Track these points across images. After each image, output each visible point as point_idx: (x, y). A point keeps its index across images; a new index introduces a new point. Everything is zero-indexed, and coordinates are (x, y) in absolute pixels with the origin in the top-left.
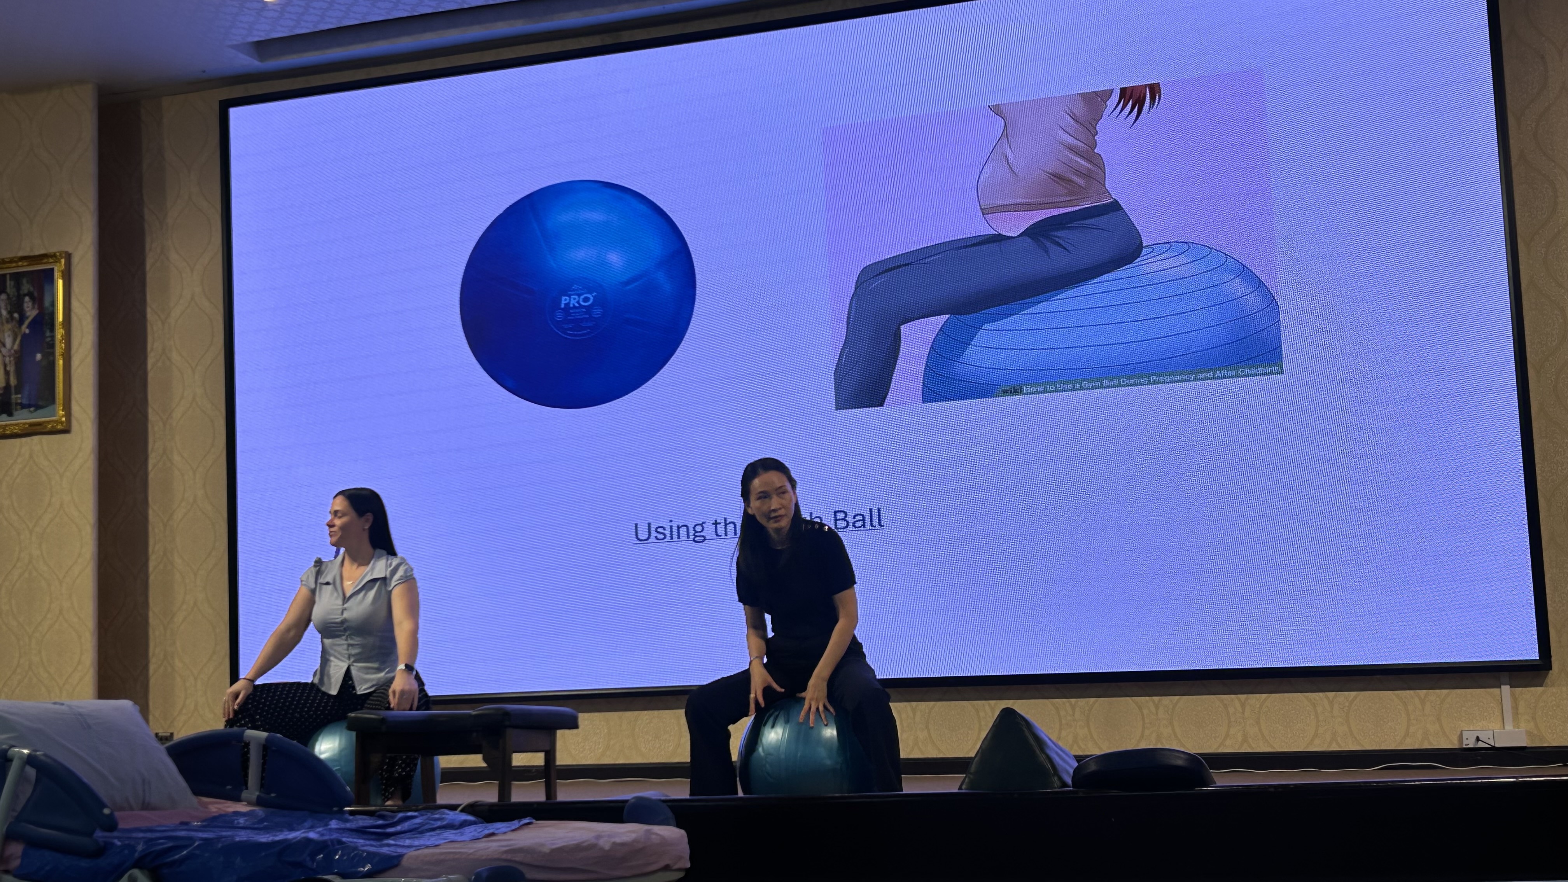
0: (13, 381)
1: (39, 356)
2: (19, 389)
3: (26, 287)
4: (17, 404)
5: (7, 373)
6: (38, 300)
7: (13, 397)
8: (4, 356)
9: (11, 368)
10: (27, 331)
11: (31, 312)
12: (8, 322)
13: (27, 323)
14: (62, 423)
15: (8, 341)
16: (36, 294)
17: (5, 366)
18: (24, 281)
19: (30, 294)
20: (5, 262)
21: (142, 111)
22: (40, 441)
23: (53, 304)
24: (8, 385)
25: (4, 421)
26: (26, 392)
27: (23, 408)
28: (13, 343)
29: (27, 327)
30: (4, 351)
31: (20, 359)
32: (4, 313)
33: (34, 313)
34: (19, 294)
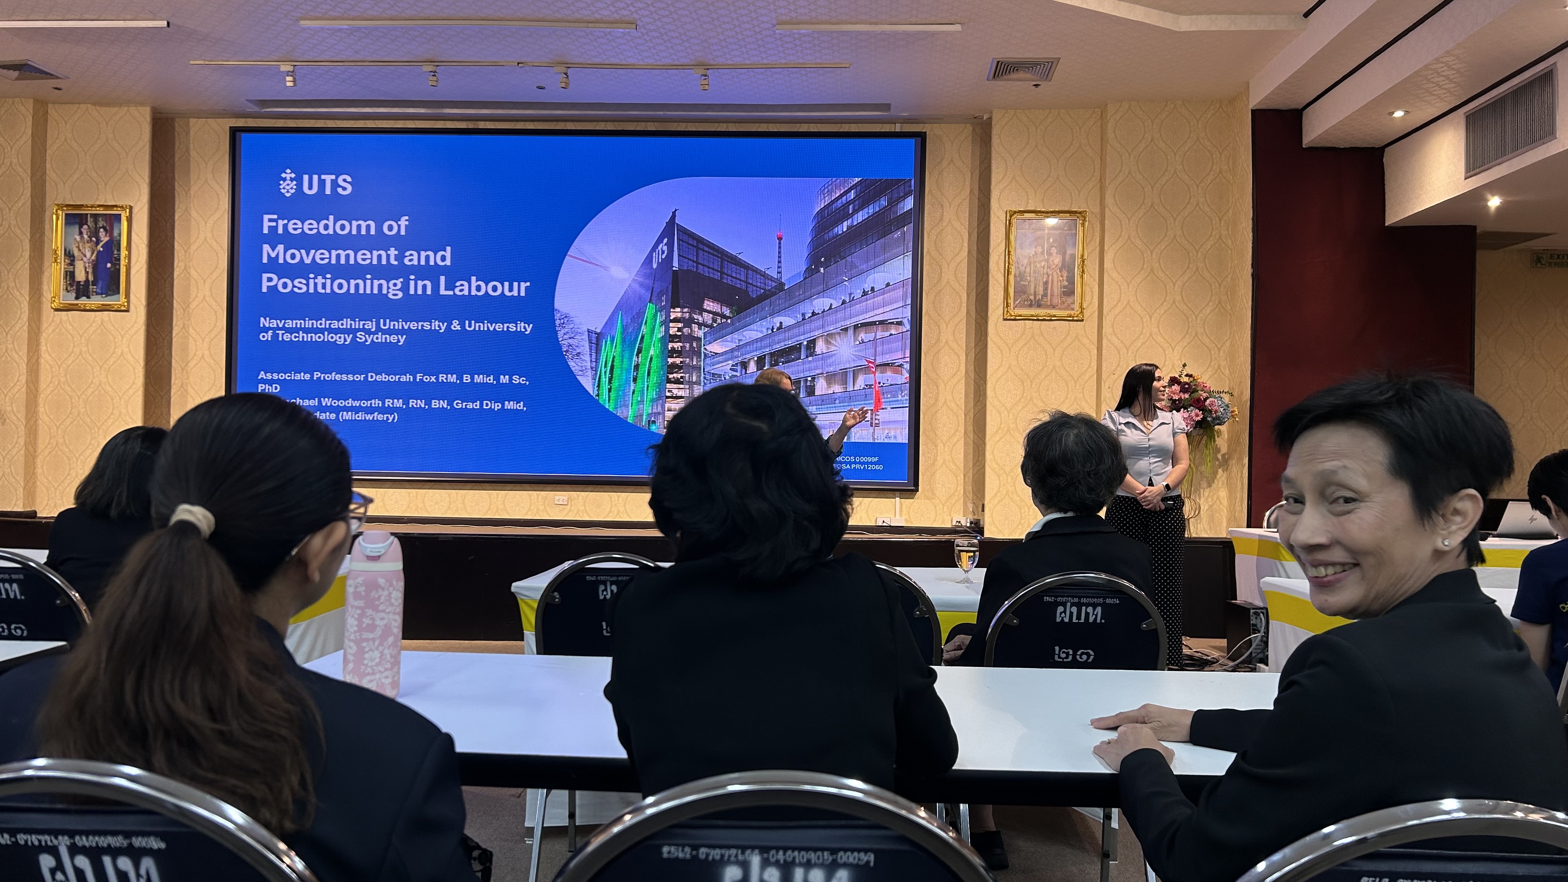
0: (91, 278)
1: (109, 265)
2: (94, 283)
3: (101, 223)
4: (93, 292)
5: (87, 273)
6: (109, 231)
7: (91, 287)
8: (85, 262)
9: (90, 270)
10: (101, 249)
12: (88, 242)
13: (101, 244)
14: (124, 306)
15: (88, 254)
16: (108, 228)
17: (86, 268)
20: (87, 206)
21: (177, 125)
22: (109, 315)
23: (120, 235)
24: (87, 281)
25: (83, 301)
26: (100, 285)
27: (97, 295)
28: (92, 255)
29: (102, 247)
30: (85, 259)
31: (97, 266)
32: (86, 237)
33: (107, 239)
34: (96, 227)
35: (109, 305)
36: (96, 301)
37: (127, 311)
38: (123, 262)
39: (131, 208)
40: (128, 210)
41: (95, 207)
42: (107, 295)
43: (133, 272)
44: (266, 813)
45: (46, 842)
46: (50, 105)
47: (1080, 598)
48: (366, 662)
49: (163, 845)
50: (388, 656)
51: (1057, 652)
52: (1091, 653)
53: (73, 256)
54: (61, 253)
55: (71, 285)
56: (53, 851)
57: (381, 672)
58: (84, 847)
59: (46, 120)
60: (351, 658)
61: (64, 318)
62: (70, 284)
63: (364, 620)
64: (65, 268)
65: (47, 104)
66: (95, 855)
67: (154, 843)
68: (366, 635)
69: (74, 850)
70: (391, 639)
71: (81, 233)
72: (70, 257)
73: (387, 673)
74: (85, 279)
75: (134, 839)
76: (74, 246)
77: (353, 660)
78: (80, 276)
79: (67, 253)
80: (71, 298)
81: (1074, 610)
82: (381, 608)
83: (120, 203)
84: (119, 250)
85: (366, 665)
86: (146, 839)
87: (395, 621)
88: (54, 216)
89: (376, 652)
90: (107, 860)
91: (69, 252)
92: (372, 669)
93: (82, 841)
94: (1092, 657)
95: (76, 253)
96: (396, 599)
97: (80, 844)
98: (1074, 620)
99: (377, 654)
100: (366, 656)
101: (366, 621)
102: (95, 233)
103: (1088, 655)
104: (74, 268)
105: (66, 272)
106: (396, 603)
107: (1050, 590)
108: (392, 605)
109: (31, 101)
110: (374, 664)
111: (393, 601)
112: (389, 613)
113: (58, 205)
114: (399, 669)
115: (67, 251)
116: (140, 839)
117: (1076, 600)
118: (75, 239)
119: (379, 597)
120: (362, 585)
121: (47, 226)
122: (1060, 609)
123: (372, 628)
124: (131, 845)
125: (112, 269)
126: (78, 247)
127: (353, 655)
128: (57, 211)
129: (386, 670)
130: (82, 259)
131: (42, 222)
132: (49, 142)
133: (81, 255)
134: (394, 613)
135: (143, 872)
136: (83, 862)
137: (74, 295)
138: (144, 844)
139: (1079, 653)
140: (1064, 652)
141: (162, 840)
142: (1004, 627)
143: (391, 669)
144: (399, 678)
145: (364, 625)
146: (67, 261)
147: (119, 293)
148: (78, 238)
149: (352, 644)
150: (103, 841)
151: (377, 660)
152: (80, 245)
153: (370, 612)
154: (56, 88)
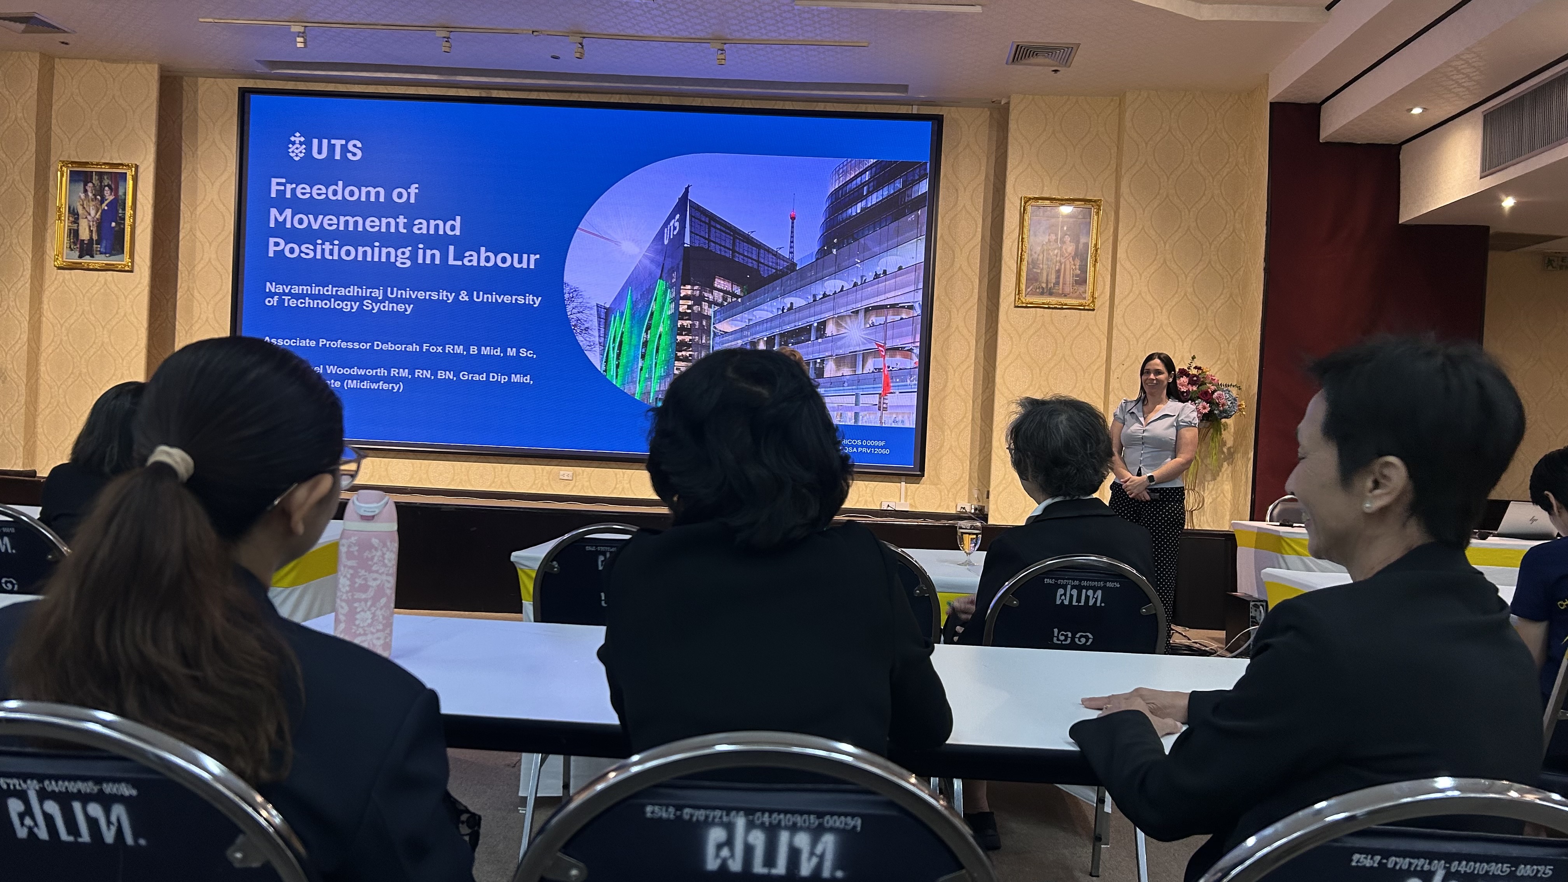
0: (95, 237)
1: (113, 224)
2: (98, 242)
3: (106, 182)
4: (97, 251)
5: (91, 231)
6: (114, 190)
7: (95, 246)
8: (89, 221)
9: (94, 229)
10: (106, 208)
11: (109, 197)
12: (92, 201)
13: (106, 202)
14: (129, 266)
15: (93, 213)
16: (113, 186)
17: (90, 227)
18: (105, 177)
19: (108, 186)
20: (92, 164)
21: (184, 83)
22: (112, 275)
23: (125, 194)
24: (91, 239)
25: (87, 260)
26: (104, 245)
27: (101, 254)
28: (96, 214)
29: (106, 206)
30: (89, 217)
31: (101, 225)
32: (90, 195)
33: (112, 198)
34: (101, 185)
35: (113, 265)
36: (100, 260)
37: (131, 271)
38: (128, 222)
39: (137, 167)
40: (133, 169)
41: (101, 165)
42: (111, 255)
43: (138, 232)
44: (240, 763)
45: (14, 786)
46: (57, 60)
47: (1080, 581)
48: (357, 622)
49: (134, 792)
50: (381, 617)
51: (1056, 634)
52: (1090, 636)
53: (78, 215)
54: (65, 210)
55: (75, 244)
56: (22, 796)
57: (372, 633)
58: (53, 791)
59: (53, 75)
60: (342, 618)
61: (68, 277)
62: (74, 242)
63: (357, 580)
64: (68, 226)
65: (54, 59)
66: (64, 800)
67: (125, 789)
68: (358, 595)
69: (43, 795)
70: (383, 601)
71: (86, 191)
72: (75, 215)
73: (379, 634)
74: (89, 238)
75: (105, 785)
76: (78, 204)
77: (345, 621)
78: (84, 235)
80: (74, 258)
81: (1075, 592)
82: (374, 568)
83: (125, 162)
84: (124, 209)
85: (358, 626)
86: (116, 785)
87: (389, 582)
88: (59, 173)
89: (368, 613)
90: (77, 806)
91: (74, 209)
92: (365, 631)
93: (51, 786)
94: (1090, 641)
95: (80, 211)
96: (390, 560)
97: (49, 789)
98: (1074, 603)
99: (368, 615)
100: (358, 616)
101: (359, 581)
102: (101, 192)
103: (1087, 638)
104: (78, 226)
105: (70, 230)
106: (390, 564)
107: (1050, 572)
108: (385, 565)
109: (38, 55)
110: (366, 624)
111: (386, 561)
112: (383, 573)
113: (63, 162)
114: (391, 631)
115: (72, 209)
116: (110, 785)
117: (1077, 583)
118: (80, 197)
119: (372, 559)
120: (355, 544)
121: (51, 183)
122: (1061, 591)
123: (364, 588)
124: (101, 791)
125: (116, 229)
126: (83, 205)
127: (344, 615)
128: (61, 168)
129: (378, 631)
130: (86, 218)
131: (46, 179)
132: (55, 97)
133: (86, 213)
134: (387, 575)
135: (113, 819)
136: (52, 807)
137: (78, 253)
138: (115, 791)
139: (1078, 636)
140: (1062, 635)
141: (134, 786)
142: (1004, 609)
143: (383, 630)
144: (391, 640)
145: (357, 585)
146: (70, 218)
147: (123, 253)
148: (83, 196)
149: (344, 604)
150: (74, 787)
151: (369, 621)
152: (85, 203)
153: (362, 572)
154: (63, 43)
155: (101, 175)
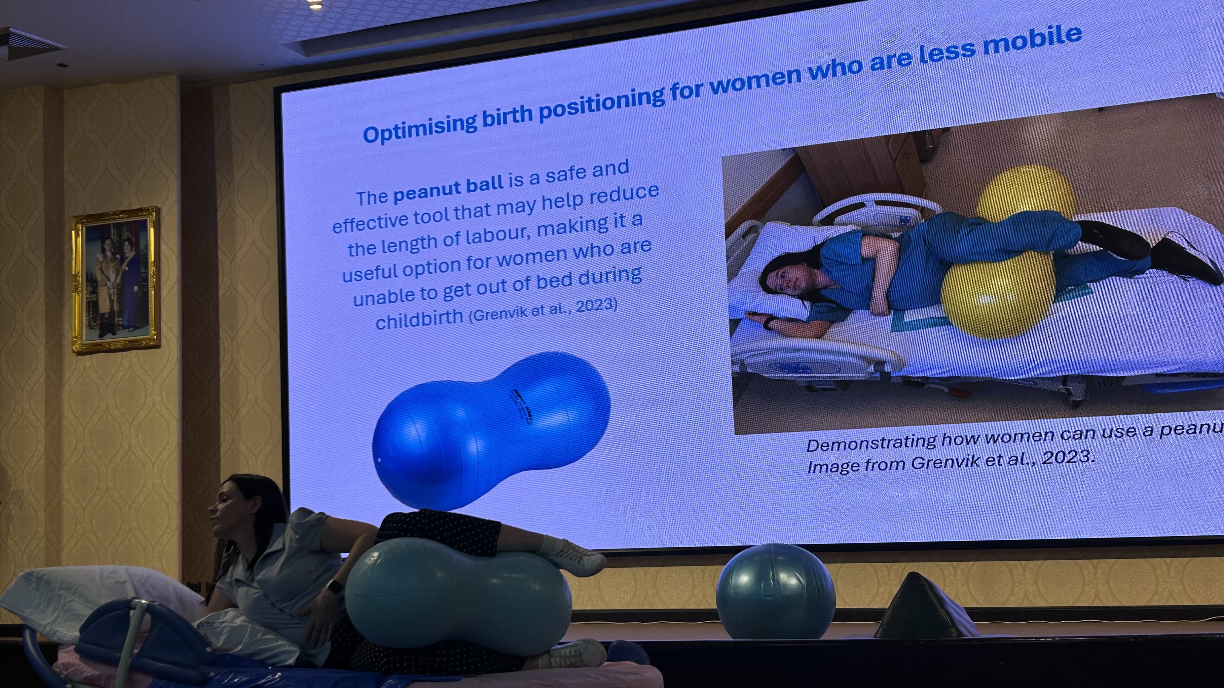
0: (116, 308)
1: (136, 288)
4: (119, 325)
5: (112, 301)
6: (135, 244)
7: (117, 320)
8: (109, 288)
9: (115, 298)
10: (127, 269)
12: (112, 262)
13: (127, 261)
14: (154, 340)
15: (112, 277)
16: (133, 240)
17: (110, 295)
18: (124, 230)
19: (129, 240)
20: (108, 214)
21: (214, 96)
22: (137, 354)
23: (147, 247)
24: (112, 311)
25: (109, 339)
26: (126, 316)
27: (124, 328)
28: (116, 278)
29: (127, 266)
30: (109, 284)
31: (121, 290)
32: (109, 254)
33: (132, 255)
34: (120, 240)
35: (138, 341)
36: (123, 337)
37: (158, 346)
38: (152, 281)
39: (158, 210)
40: (154, 213)
41: (118, 215)
42: (135, 328)
43: (163, 293)
46: (66, 92)
53: (96, 281)
54: (81, 279)
55: (95, 320)
59: (62, 111)
61: (88, 364)
62: (93, 318)
64: (87, 298)
65: (61, 92)
71: (103, 251)
72: (93, 283)
74: (109, 310)
76: (96, 268)
78: (104, 307)
79: (89, 279)
80: (94, 337)
83: (146, 206)
88: (73, 232)
91: (92, 276)
95: (99, 277)
102: (119, 249)
104: (97, 297)
105: (89, 302)
109: (43, 88)
113: (77, 217)
115: (89, 276)
118: (98, 259)
121: (66, 246)
125: (140, 293)
126: (101, 269)
128: (76, 226)
130: (106, 285)
131: (60, 242)
132: (67, 138)
133: (105, 279)
137: (97, 332)
146: (88, 288)
148: (100, 257)
152: (104, 266)
154: (60, 65)
155: (118, 226)
